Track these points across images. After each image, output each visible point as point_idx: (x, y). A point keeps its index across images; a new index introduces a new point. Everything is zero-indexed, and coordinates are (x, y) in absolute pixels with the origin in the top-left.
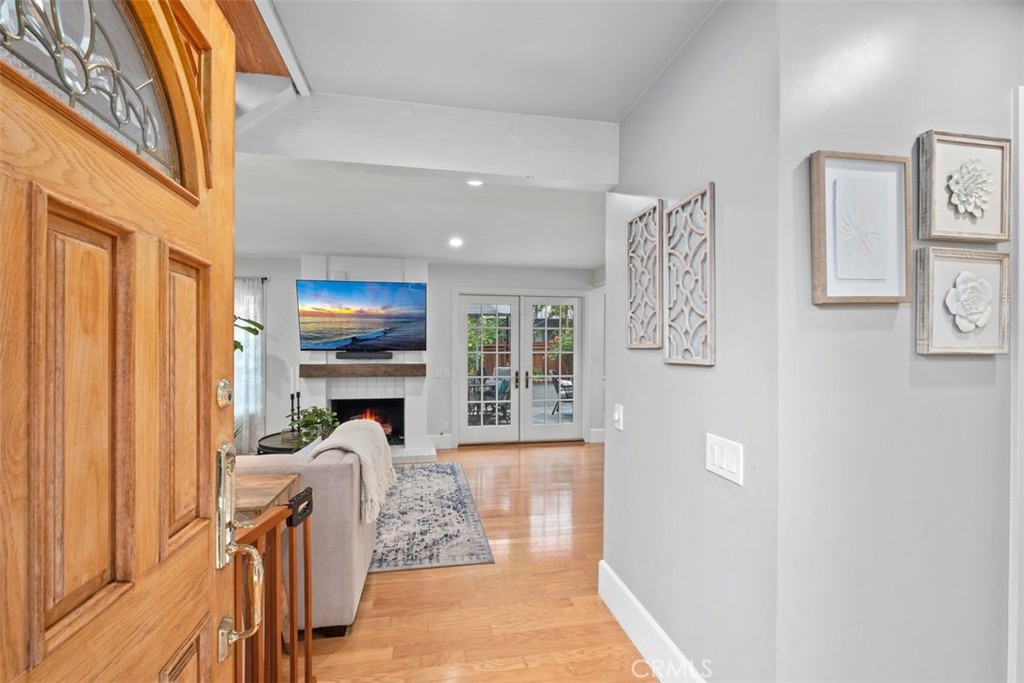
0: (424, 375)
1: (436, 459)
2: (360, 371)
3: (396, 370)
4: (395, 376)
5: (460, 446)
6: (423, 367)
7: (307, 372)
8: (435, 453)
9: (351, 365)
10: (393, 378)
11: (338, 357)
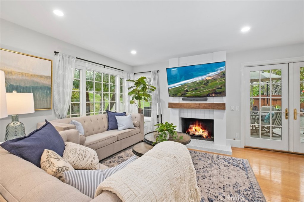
0: (224, 109)
1: (231, 154)
2: (192, 106)
3: (209, 106)
4: (209, 109)
5: (246, 147)
6: (224, 105)
7: (171, 105)
8: (231, 150)
9: (188, 103)
10: (208, 110)
11: (183, 100)
